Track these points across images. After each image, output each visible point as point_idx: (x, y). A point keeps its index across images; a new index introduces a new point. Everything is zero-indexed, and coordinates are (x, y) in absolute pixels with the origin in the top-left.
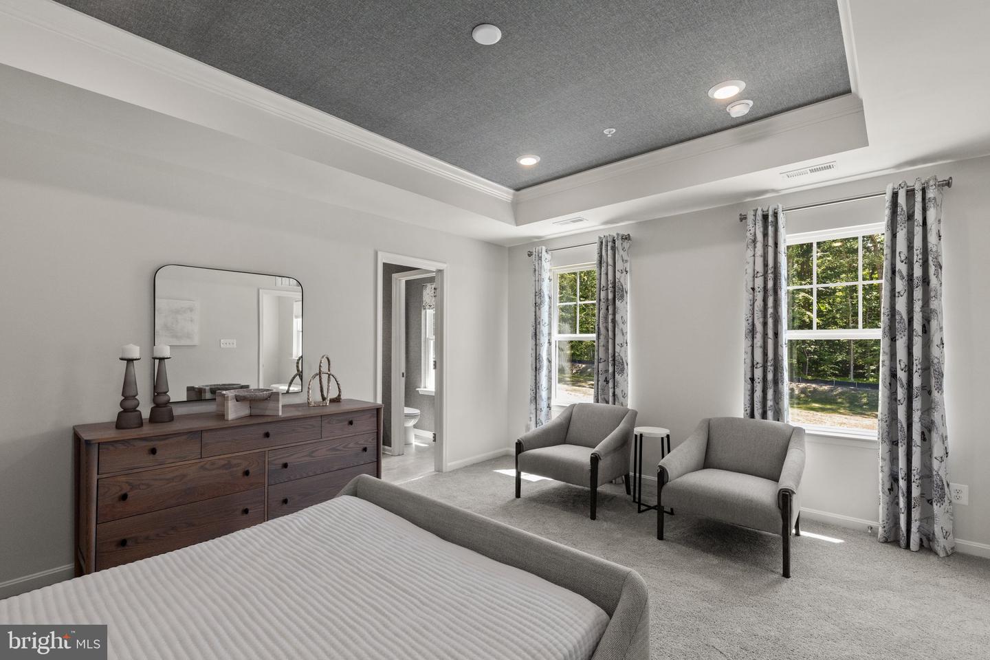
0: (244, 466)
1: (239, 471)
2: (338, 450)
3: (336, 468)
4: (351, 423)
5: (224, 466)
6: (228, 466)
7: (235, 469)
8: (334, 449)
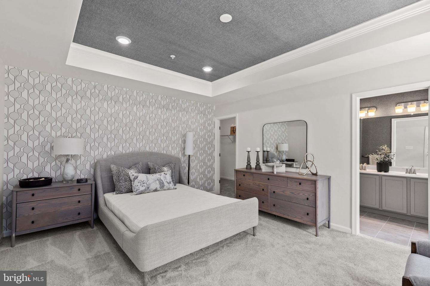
0: (263, 187)
1: (262, 188)
2: (295, 194)
3: (294, 202)
4: (300, 184)
5: (258, 185)
6: (259, 185)
7: (261, 187)
8: (293, 193)
